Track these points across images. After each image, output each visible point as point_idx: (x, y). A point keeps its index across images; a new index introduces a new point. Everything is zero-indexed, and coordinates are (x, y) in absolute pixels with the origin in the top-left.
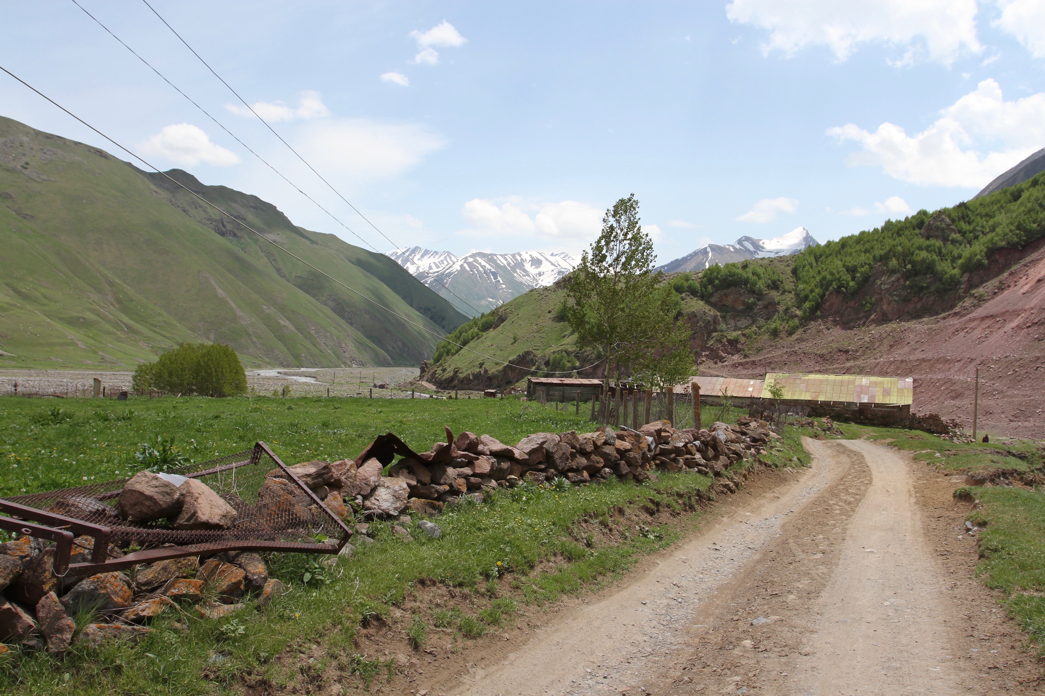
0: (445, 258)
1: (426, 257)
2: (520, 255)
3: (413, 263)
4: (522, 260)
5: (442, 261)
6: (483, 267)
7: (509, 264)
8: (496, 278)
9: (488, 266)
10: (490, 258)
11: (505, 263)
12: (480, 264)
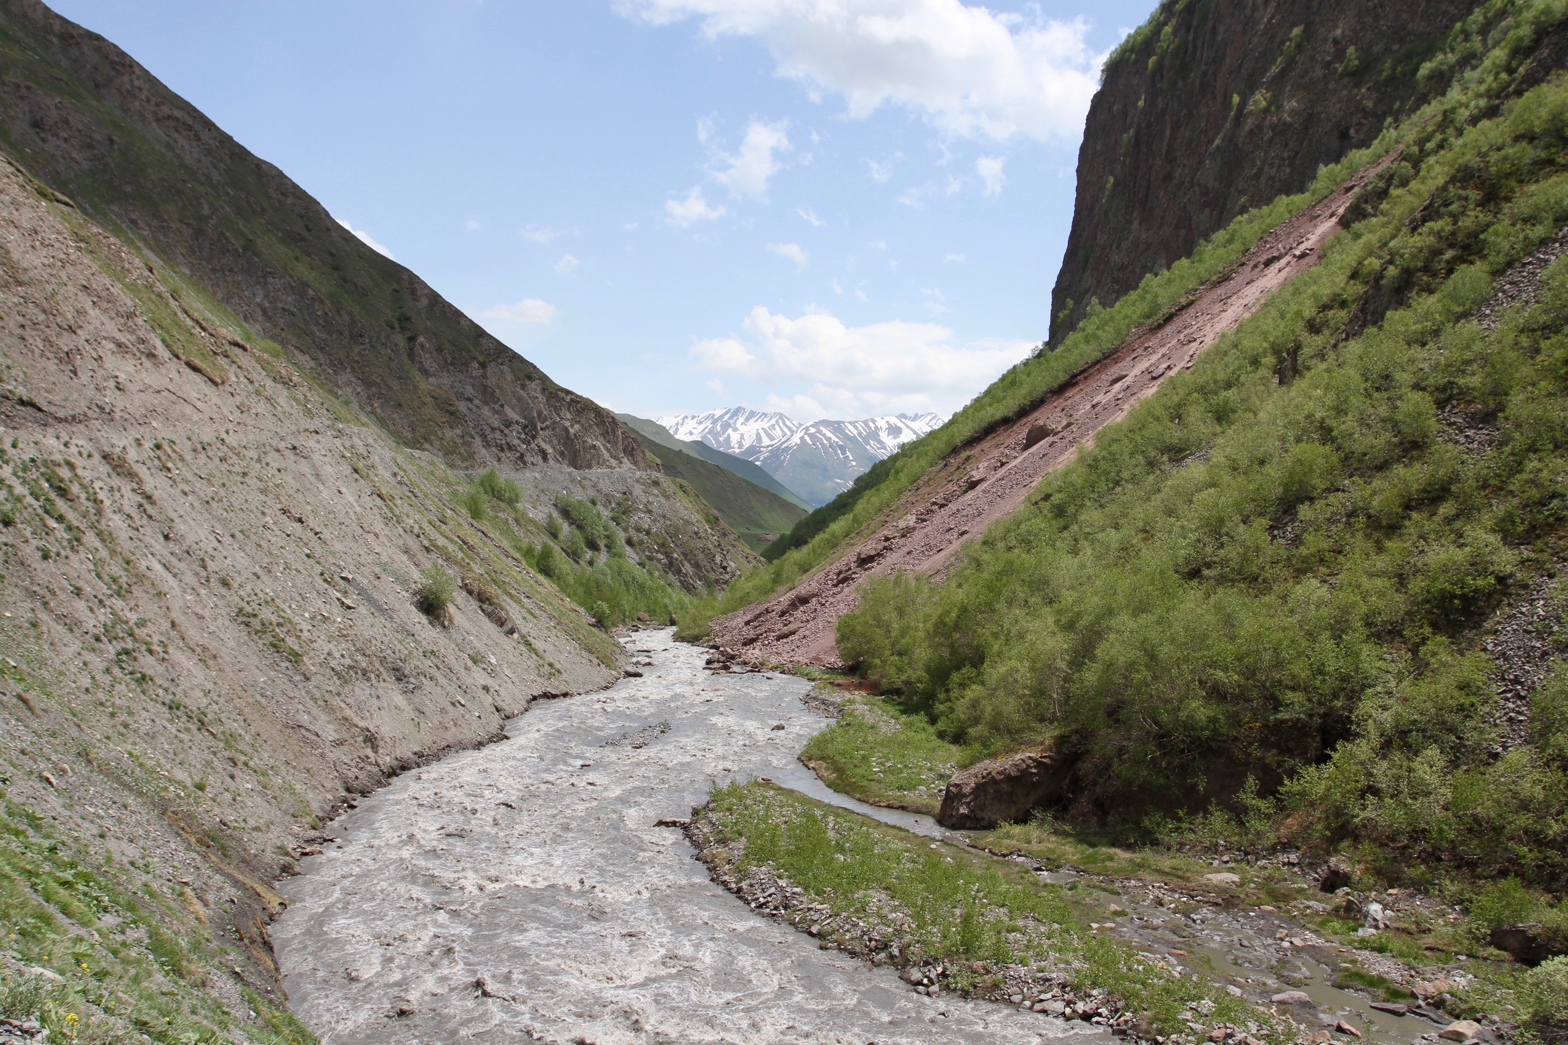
0: (777, 422)
1: (752, 421)
2: (874, 421)
3: (735, 430)
4: (876, 427)
5: (773, 426)
6: (829, 439)
7: (860, 434)
8: (844, 453)
9: (834, 438)
10: (837, 427)
11: (855, 432)
12: (824, 435)
